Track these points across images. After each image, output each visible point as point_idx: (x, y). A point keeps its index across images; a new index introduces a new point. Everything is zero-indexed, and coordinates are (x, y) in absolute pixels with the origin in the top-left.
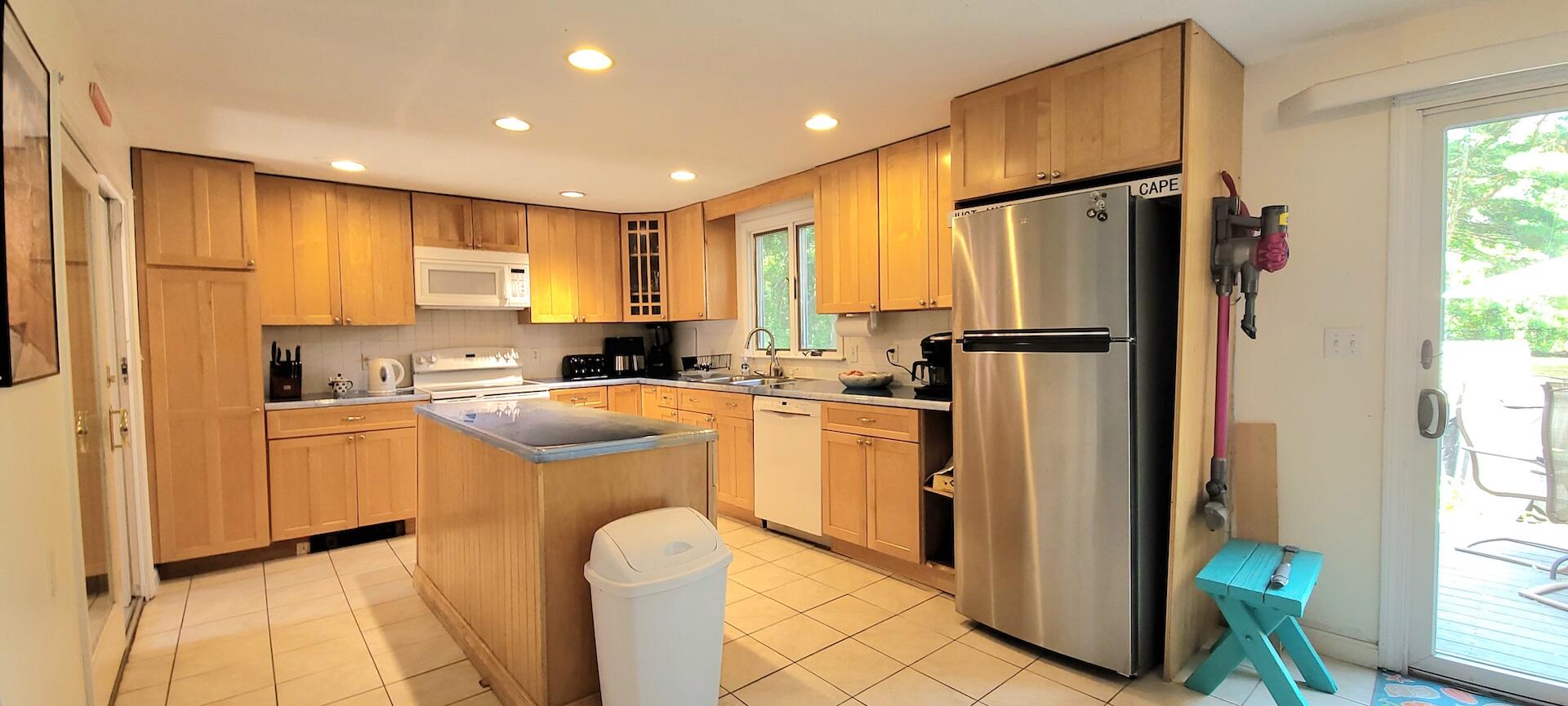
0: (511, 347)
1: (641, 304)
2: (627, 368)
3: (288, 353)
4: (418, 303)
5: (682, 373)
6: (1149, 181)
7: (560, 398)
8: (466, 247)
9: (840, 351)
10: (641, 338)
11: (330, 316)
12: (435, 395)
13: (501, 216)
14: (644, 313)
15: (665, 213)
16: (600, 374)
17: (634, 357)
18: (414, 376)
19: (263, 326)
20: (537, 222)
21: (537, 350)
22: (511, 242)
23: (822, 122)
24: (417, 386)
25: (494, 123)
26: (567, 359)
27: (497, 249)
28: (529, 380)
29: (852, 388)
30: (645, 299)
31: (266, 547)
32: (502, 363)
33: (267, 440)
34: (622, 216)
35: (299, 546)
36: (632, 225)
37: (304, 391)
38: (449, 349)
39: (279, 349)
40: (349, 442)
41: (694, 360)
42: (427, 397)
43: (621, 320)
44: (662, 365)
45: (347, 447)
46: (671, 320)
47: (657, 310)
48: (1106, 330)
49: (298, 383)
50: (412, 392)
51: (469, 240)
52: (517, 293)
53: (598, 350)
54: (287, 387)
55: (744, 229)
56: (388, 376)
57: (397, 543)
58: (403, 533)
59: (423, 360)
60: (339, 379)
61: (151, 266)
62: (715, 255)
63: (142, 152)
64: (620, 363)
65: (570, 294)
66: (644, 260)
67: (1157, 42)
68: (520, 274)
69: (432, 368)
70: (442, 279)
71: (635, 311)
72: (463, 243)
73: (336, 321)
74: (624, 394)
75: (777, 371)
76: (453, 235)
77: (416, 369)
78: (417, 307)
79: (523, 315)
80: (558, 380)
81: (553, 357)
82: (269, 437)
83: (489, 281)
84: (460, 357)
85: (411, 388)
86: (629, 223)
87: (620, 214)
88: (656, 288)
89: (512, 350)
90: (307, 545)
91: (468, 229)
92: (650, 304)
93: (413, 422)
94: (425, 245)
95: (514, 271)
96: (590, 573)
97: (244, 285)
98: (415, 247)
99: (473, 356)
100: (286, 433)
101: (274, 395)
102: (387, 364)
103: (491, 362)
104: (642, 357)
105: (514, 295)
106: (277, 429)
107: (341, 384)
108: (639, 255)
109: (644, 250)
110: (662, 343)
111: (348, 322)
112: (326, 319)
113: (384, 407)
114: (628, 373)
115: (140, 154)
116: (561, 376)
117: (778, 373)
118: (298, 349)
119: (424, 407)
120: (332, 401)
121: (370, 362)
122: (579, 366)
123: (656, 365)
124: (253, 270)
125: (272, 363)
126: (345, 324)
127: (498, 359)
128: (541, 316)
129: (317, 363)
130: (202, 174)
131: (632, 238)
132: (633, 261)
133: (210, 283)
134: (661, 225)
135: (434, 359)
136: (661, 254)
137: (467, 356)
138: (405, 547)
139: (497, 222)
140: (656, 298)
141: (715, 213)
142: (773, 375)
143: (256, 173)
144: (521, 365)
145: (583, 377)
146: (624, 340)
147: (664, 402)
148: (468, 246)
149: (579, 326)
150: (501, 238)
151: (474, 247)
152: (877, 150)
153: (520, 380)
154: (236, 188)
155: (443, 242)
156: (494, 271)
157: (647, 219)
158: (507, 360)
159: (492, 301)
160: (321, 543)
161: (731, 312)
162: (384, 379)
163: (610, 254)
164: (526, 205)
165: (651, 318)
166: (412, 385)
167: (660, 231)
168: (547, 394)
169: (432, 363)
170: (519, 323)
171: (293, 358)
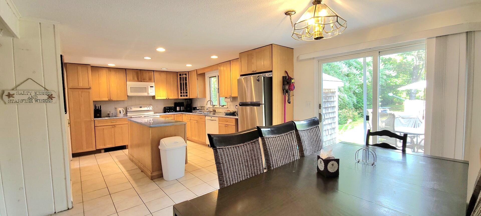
0: (151, 105)
1: (183, 94)
2: (180, 110)
3: (98, 107)
4: (128, 95)
5: (193, 111)
6: (269, 73)
7: (162, 117)
8: (139, 81)
9: (227, 105)
10: (183, 103)
11: (107, 98)
12: (132, 116)
13: (147, 73)
14: (184, 96)
15: (188, 72)
16: (173, 111)
17: (181, 107)
18: (127, 112)
19: (93, 101)
20: (157, 75)
21: (157, 106)
22: (150, 80)
23: (214, 57)
24: (128, 114)
25: (143, 58)
26: (165, 108)
27: (146, 82)
28: (155, 113)
29: (227, 114)
30: (184, 93)
31: (95, 151)
32: (148, 109)
33: (95, 127)
34: (178, 73)
35: (102, 151)
36: (180, 75)
37: (102, 116)
38: (136, 106)
39: (96, 106)
40: (113, 127)
41: (196, 108)
42: (130, 117)
43: (178, 98)
44: (189, 109)
45: (112, 129)
46: (190, 98)
47: (187, 96)
48: (259, 102)
49: (100, 114)
50: (127, 116)
51: (140, 80)
52: (152, 92)
53: (173, 106)
54: (98, 115)
55: (207, 76)
56: (121, 112)
57: (124, 150)
58: (125, 148)
59: (129, 108)
60: (110, 113)
61: (69, 88)
62: (200, 82)
63: (67, 64)
64: (178, 109)
65: (165, 92)
66: (183, 83)
67: (268, 47)
68: (153, 87)
69: (132, 110)
70: (134, 89)
71: (181, 96)
72: (138, 80)
73: (109, 100)
74: (178, 116)
75: (214, 110)
76: (136, 79)
77: (128, 110)
78: (128, 96)
79: (153, 97)
80: (163, 113)
81: (162, 107)
82: (95, 126)
83: (145, 89)
84: (138, 107)
85: (127, 115)
86: (180, 74)
87: (177, 72)
88: (186, 90)
89: (151, 106)
90: (104, 150)
91: (139, 77)
92: (185, 94)
93: (127, 123)
94: (129, 81)
95: (151, 87)
96: (160, 147)
97: (89, 92)
98: (127, 82)
99: (141, 107)
100: (99, 125)
101: (95, 116)
102: (121, 109)
103: (146, 109)
104: (184, 107)
105: (151, 93)
106: (97, 124)
107: (110, 114)
108: (182, 82)
109: (183, 81)
110: (189, 104)
111: (112, 100)
112: (107, 99)
113: (120, 119)
114: (180, 111)
115: (66, 65)
116: (163, 112)
117: (214, 111)
118: (100, 106)
119: (130, 119)
120: (109, 118)
121: (117, 109)
122: (167, 109)
123: (187, 109)
124: (91, 89)
125: (95, 109)
126: (111, 100)
127: (147, 108)
128: (157, 98)
129: (105, 109)
130: (79, 68)
131: (180, 78)
132: (181, 83)
133: (82, 92)
134: (187, 75)
135: (132, 108)
136: (188, 82)
137: (140, 107)
138: (126, 151)
139: (146, 75)
140: (186, 93)
141: (199, 73)
142: (213, 111)
143: (91, 66)
144: (153, 109)
145: (169, 112)
146: (179, 103)
147: (187, 118)
148: (140, 81)
149: (167, 100)
150: (147, 80)
151: (141, 81)
152: (230, 61)
153: (153, 113)
154: (87, 70)
155: (133, 80)
156: (145, 87)
157: (184, 73)
158: (150, 108)
159: (145, 94)
160: (107, 150)
161: (204, 96)
162: (120, 113)
163: (174, 82)
164: (154, 71)
165: (185, 97)
166: (127, 114)
167: (187, 76)
168: (159, 116)
169: (131, 109)
170: (153, 99)
171: (99, 108)
